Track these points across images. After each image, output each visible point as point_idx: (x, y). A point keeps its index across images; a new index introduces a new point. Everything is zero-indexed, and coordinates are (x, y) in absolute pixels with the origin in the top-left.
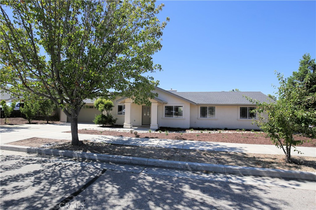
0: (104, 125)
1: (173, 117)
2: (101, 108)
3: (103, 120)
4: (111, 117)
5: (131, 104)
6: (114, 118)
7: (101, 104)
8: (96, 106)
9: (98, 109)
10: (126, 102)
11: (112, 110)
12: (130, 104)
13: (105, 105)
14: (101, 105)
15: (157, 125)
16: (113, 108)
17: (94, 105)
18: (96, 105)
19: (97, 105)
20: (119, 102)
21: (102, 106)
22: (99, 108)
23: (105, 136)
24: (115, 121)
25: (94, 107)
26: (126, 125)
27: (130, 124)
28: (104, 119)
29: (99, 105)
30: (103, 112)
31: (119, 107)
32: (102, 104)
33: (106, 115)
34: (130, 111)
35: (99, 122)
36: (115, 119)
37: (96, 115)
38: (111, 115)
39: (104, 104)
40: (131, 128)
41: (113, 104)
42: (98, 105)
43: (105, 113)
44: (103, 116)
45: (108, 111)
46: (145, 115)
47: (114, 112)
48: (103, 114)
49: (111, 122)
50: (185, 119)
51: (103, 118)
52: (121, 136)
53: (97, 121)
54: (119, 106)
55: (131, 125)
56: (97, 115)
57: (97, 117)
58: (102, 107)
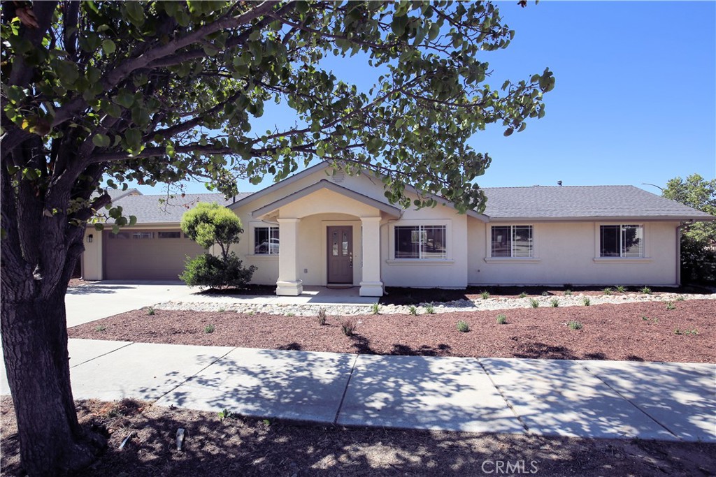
0: (217, 288)
1: (418, 257)
2: (204, 235)
3: (211, 274)
4: (237, 263)
5: (296, 223)
6: (245, 266)
7: (202, 223)
8: (186, 230)
9: (194, 239)
10: (280, 216)
11: (236, 240)
12: (295, 220)
13: (216, 226)
14: (204, 228)
15: (382, 284)
16: (239, 235)
17: (181, 227)
18: (189, 228)
19: (192, 227)
20: (260, 218)
21: (207, 230)
22: (198, 238)
23: (226, 349)
24: (248, 274)
25: (182, 236)
26: (285, 287)
27: (296, 284)
28: (214, 271)
29: (199, 228)
30: (211, 247)
31: (256, 232)
32: (207, 225)
33: (221, 257)
34: (294, 243)
35: (198, 280)
36: (247, 268)
37: (188, 258)
38: (237, 258)
39: (212, 223)
40: (300, 295)
41: (240, 224)
42: (194, 228)
43: (216, 251)
44: (211, 261)
45: (225, 245)
46: (335, 253)
47: (243, 249)
48: (211, 256)
49: (237, 278)
50: (453, 263)
51: (210, 268)
52: (295, 346)
53: (191, 276)
54: (256, 228)
55: (298, 287)
56: (193, 258)
57: (193, 265)
58: (208, 233)
